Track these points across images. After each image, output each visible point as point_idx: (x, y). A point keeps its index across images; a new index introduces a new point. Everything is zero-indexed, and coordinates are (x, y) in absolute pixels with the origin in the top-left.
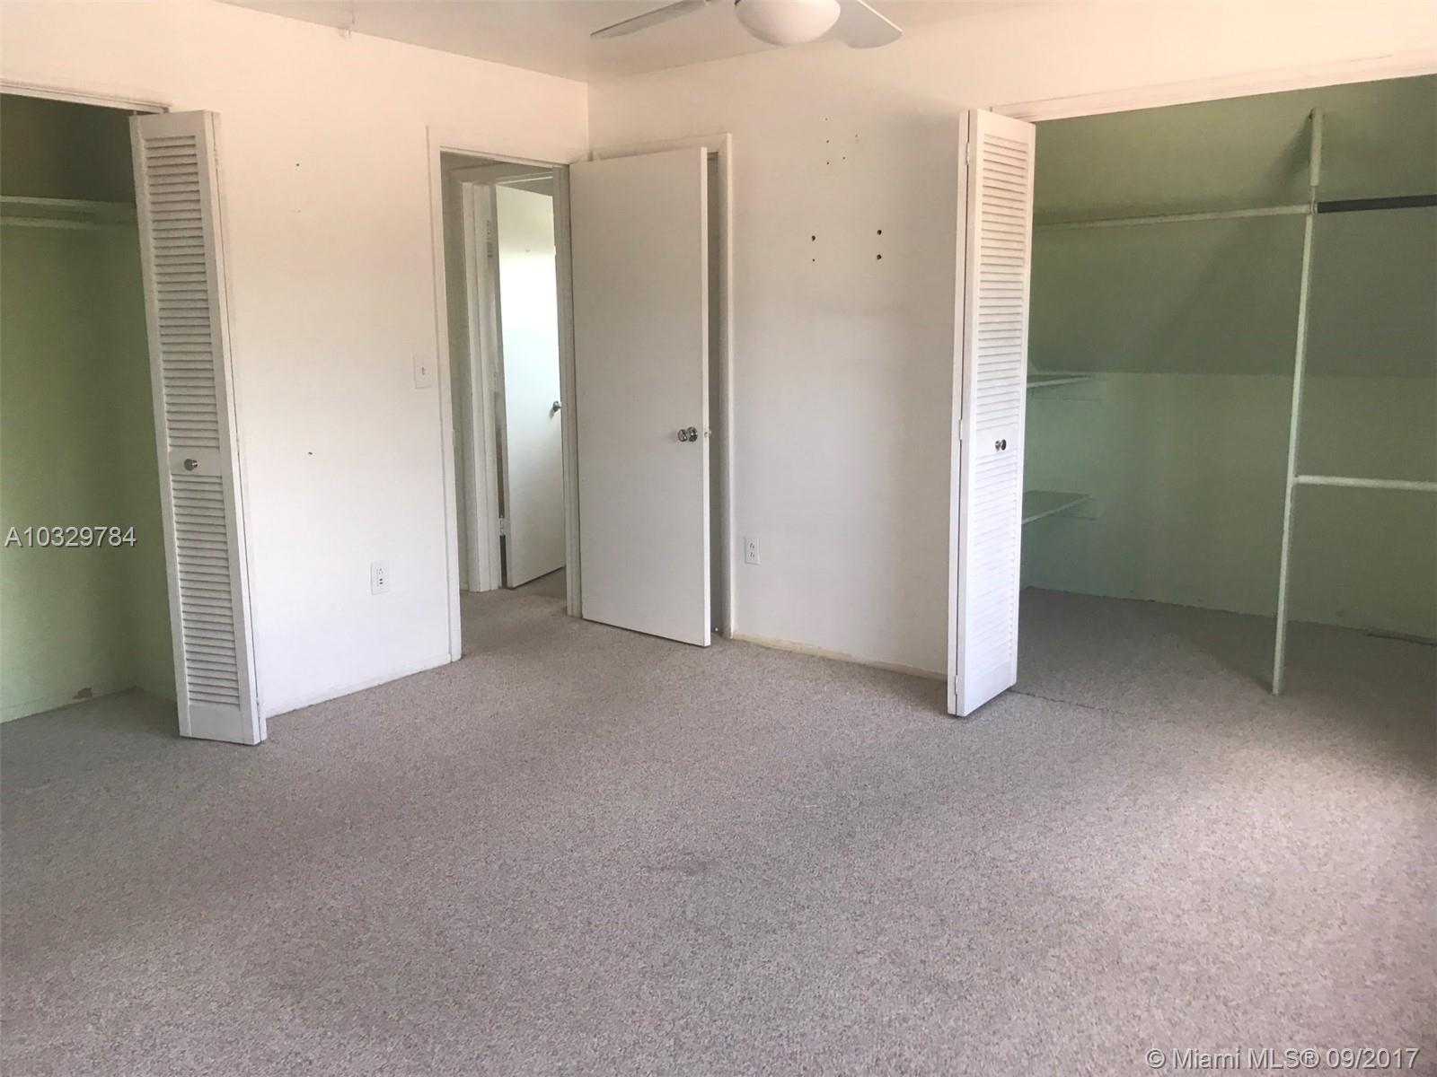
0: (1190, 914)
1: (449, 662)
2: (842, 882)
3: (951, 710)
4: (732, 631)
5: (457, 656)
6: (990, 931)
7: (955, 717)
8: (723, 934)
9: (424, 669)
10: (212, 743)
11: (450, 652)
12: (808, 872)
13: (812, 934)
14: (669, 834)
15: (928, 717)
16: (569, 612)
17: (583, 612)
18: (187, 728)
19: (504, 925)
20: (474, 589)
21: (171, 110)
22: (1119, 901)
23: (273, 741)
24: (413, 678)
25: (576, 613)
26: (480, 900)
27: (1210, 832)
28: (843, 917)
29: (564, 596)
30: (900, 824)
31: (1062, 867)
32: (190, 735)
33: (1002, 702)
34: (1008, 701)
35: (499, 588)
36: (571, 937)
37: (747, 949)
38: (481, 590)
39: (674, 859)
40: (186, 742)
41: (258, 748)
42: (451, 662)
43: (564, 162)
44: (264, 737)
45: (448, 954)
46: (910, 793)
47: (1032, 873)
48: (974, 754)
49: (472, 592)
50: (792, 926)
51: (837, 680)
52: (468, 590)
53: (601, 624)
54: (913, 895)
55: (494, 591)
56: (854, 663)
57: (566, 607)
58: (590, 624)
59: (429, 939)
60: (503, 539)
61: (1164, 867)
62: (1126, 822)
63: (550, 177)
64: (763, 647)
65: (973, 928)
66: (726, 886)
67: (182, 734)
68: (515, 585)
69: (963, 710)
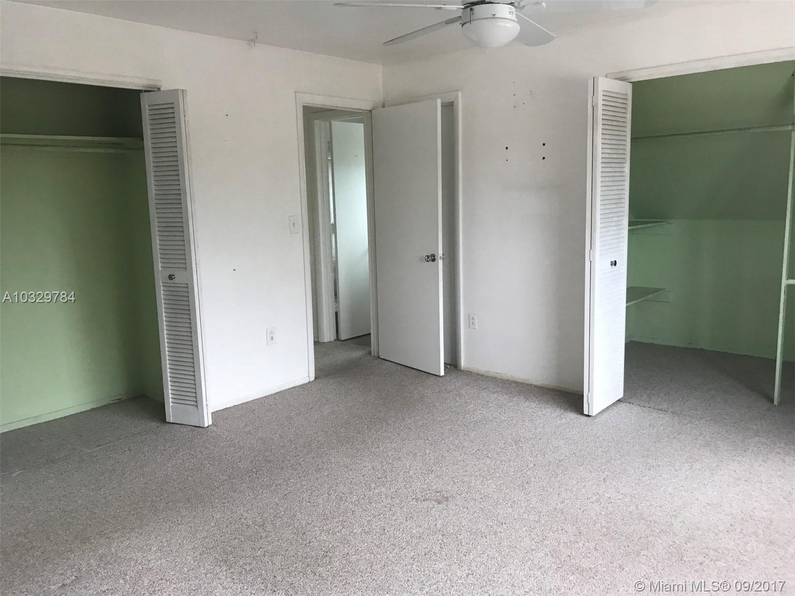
0: (723, 533)
1: (308, 381)
2: (524, 509)
3: (586, 412)
4: (462, 365)
5: (312, 378)
6: (607, 540)
7: (588, 416)
8: (457, 538)
9: (295, 386)
10: (183, 426)
11: (309, 377)
12: (505, 503)
13: (507, 539)
14: (427, 481)
15: (572, 416)
16: (372, 354)
17: (380, 354)
18: (170, 418)
19: (337, 529)
20: (321, 341)
21: (162, 89)
22: (682, 524)
23: (215, 425)
24: (289, 391)
25: (376, 355)
26: (325, 516)
27: (736, 485)
28: (524, 529)
29: (370, 345)
30: (556, 477)
31: (648, 504)
32: (172, 421)
33: (615, 408)
34: (618, 407)
35: (335, 340)
36: (374, 537)
37: (470, 546)
38: (325, 341)
39: (430, 495)
40: (170, 425)
41: (207, 429)
42: (309, 382)
43: (369, 108)
44: (210, 423)
45: (308, 545)
46: (562, 460)
47: (632, 506)
48: (598, 437)
49: (320, 343)
50: (495, 533)
51: (522, 394)
52: (318, 341)
53: (390, 361)
54: (563, 518)
55: (332, 342)
56: (531, 385)
57: (371, 352)
58: (384, 361)
59: (298, 536)
60: (336, 313)
61: (709, 505)
62: (686, 479)
63: (362, 117)
64: (480, 375)
65: (598, 538)
66: (459, 511)
67: (167, 421)
68: (342, 339)
69: (592, 413)
